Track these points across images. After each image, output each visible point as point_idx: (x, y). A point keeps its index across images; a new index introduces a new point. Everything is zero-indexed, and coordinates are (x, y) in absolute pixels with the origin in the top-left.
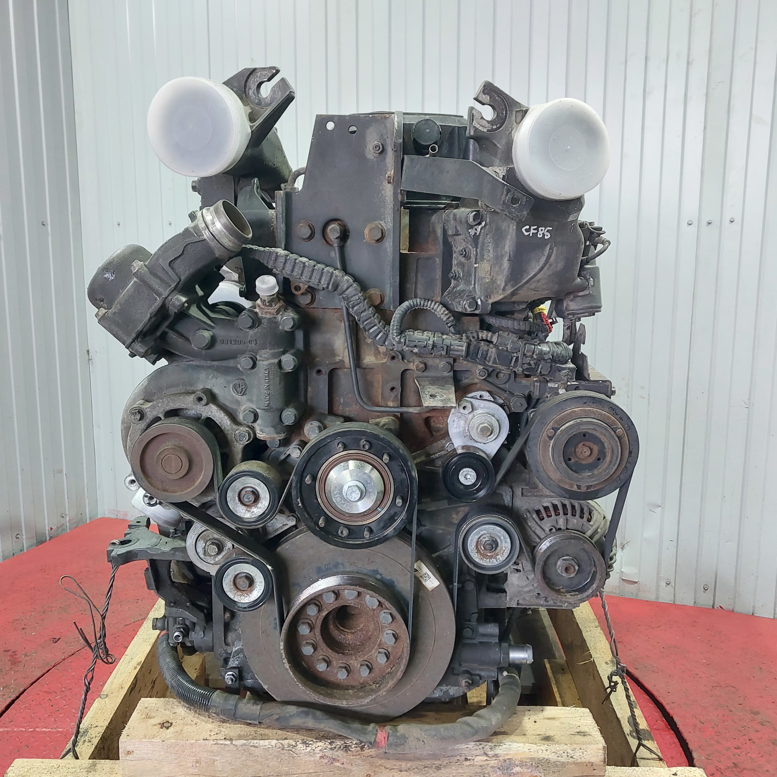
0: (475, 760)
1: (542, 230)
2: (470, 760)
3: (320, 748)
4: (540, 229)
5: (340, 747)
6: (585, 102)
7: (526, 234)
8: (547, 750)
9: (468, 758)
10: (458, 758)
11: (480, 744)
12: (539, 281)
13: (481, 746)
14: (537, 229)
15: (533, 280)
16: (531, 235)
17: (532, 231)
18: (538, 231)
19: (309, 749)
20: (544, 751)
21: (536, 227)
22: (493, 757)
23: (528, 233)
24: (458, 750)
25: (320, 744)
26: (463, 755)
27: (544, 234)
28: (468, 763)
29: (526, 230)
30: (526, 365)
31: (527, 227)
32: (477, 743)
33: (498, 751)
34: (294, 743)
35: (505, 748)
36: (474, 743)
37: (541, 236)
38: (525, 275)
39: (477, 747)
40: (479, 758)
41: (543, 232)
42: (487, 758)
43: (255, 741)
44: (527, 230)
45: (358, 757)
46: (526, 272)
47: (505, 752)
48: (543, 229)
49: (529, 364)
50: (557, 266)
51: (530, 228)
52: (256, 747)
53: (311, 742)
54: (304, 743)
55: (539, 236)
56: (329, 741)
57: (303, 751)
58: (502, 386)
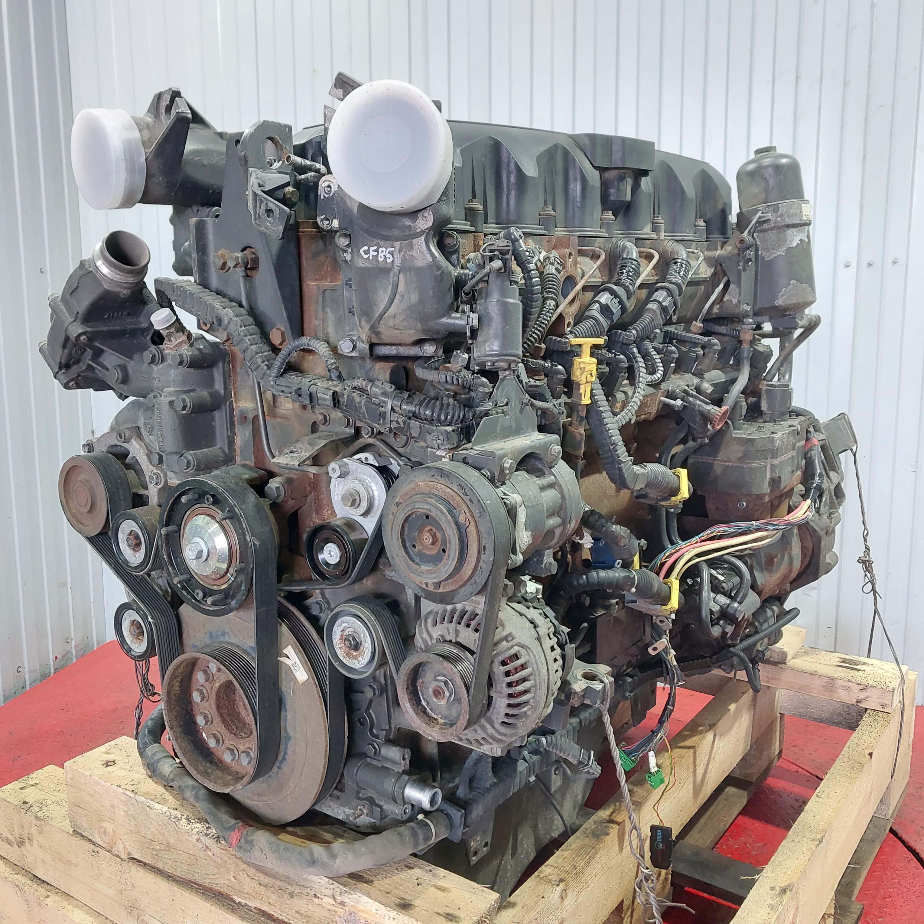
0: (324, 900)
1: (382, 251)
2: (318, 898)
3: (197, 830)
4: (380, 250)
5: (213, 836)
6: (410, 82)
7: (365, 256)
8: (394, 919)
9: (318, 895)
10: (308, 890)
11: (333, 884)
12: (394, 316)
13: (332, 886)
14: (377, 251)
15: (386, 314)
16: (371, 258)
17: (372, 253)
18: (378, 253)
19: (189, 827)
20: (391, 919)
21: (376, 247)
22: (340, 904)
23: (367, 256)
24: (310, 881)
25: (199, 825)
26: (313, 889)
27: (385, 258)
28: (316, 900)
29: (364, 251)
30: (394, 423)
31: (366, 248)
32: (331, 881)
33: (346, 899)
34: (180, 816)
35: (354, 899)
36: (327, 880)
37: (382, 259)
38: (376, 309)
39: (328, 886)
40: (326, 900)
41: (384, 253)
42: (334, 903)
43: (152, 802)
44: (367, 252)
45: (225, 852)
46: (375, 305)
47: (352, 903)
48: (384, 249)
49: (397, 422)
50: (410, 298)
51: (369, 249)
52: (150, 808)
53: (193, 821)
54: (188, 819)
55: (380, 259)
56: (207, 825)
57: (184, 828)
58: (400, 450)
